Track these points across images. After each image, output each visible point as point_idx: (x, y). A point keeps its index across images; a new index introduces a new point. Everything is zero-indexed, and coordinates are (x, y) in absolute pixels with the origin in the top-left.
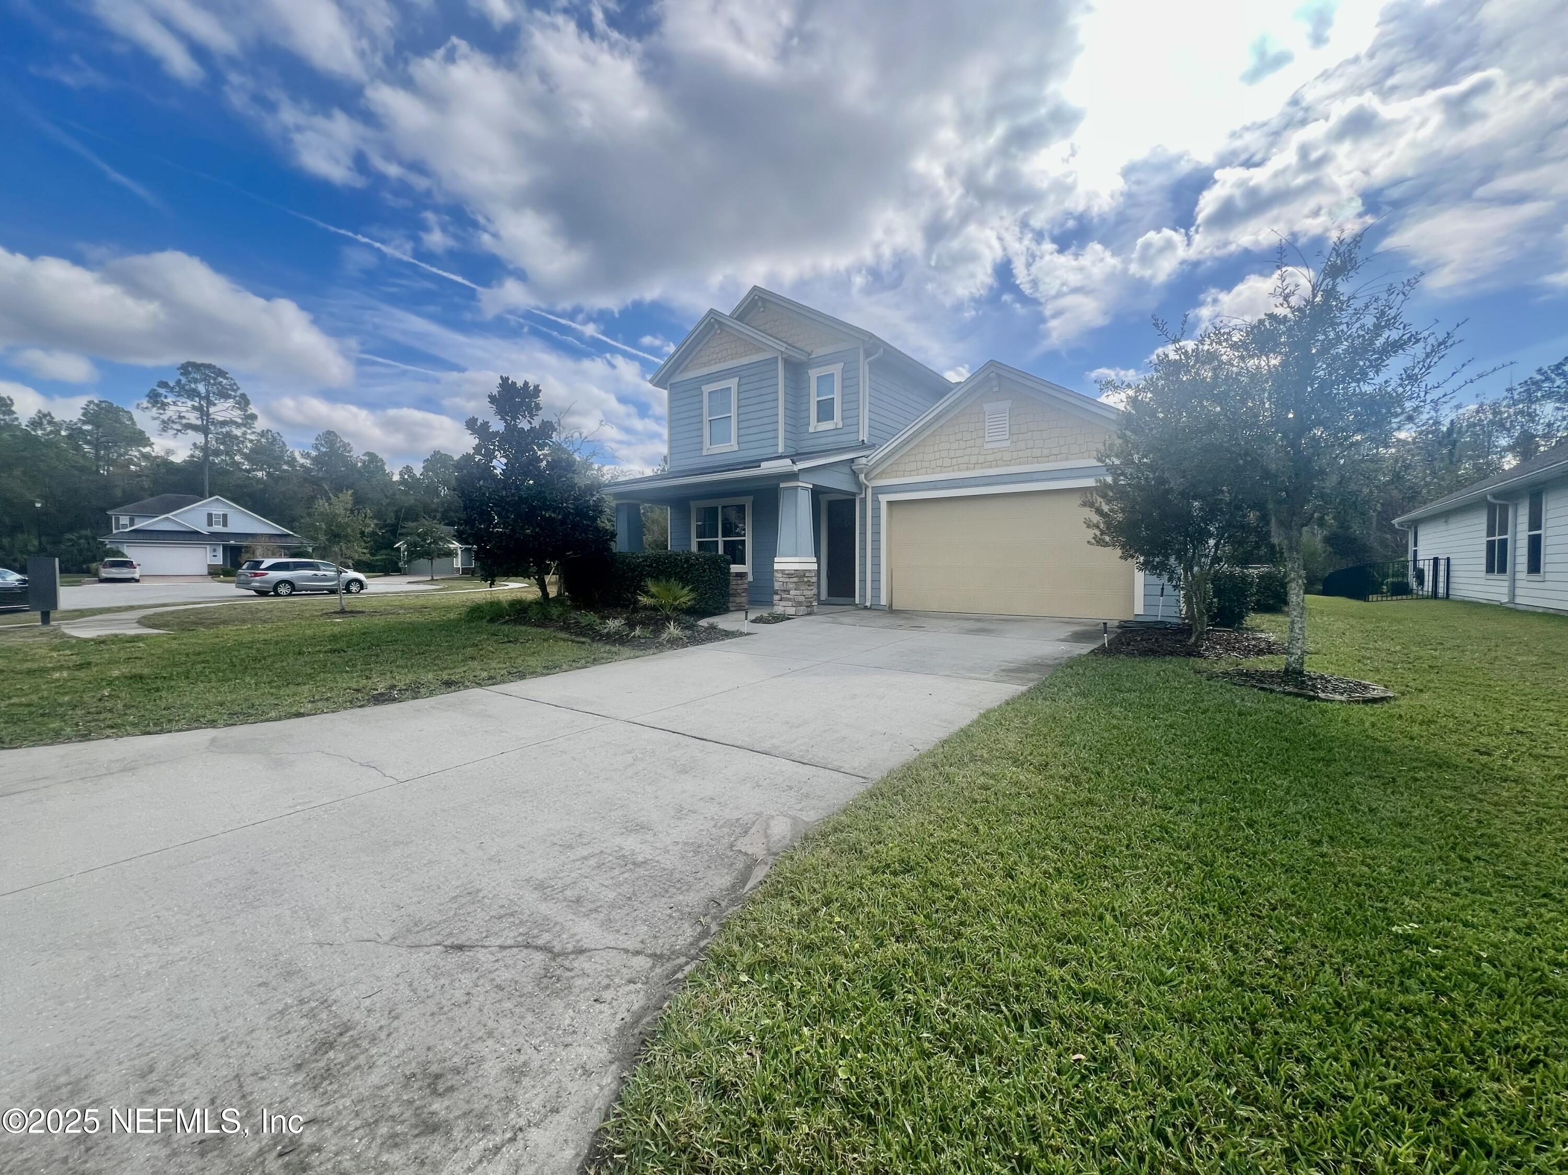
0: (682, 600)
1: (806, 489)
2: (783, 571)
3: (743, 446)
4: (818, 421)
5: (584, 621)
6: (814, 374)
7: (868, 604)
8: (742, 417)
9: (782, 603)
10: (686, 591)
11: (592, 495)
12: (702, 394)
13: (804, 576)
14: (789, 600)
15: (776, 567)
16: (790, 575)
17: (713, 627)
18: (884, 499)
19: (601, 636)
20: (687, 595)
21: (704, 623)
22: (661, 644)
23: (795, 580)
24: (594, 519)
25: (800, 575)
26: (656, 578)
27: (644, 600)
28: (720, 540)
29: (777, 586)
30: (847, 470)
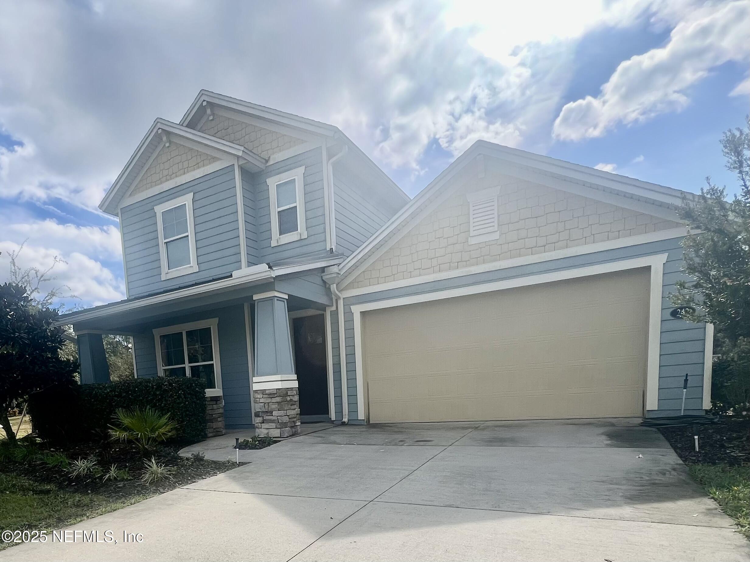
0: (162, 430)
1: (280, 299)
2: (263, 392)
3: (203, 267)
4: (281, 234)
5: (51, 462)
6: (272, 182)
7: (345, 420)
8: (200, 236)
9: (265, 426)
10: (164, 420)
11: (49, 324)
12: (155, 215)
13: (287, 395)
14: (272, 421)
15: (255, 387)
16: (271, 394)
17: (198, 459)
18: (357, 310)
19: (70, 481)
20: (166, 424)
21: (186, 453)
22: (144, 487)
23: (278, 399)
24: (54, 351)
25: (283, 393)
26: (128, 408)
27: (116, 434)
28: (187, 366)
29: (256, 407)
30: (318, 281)
